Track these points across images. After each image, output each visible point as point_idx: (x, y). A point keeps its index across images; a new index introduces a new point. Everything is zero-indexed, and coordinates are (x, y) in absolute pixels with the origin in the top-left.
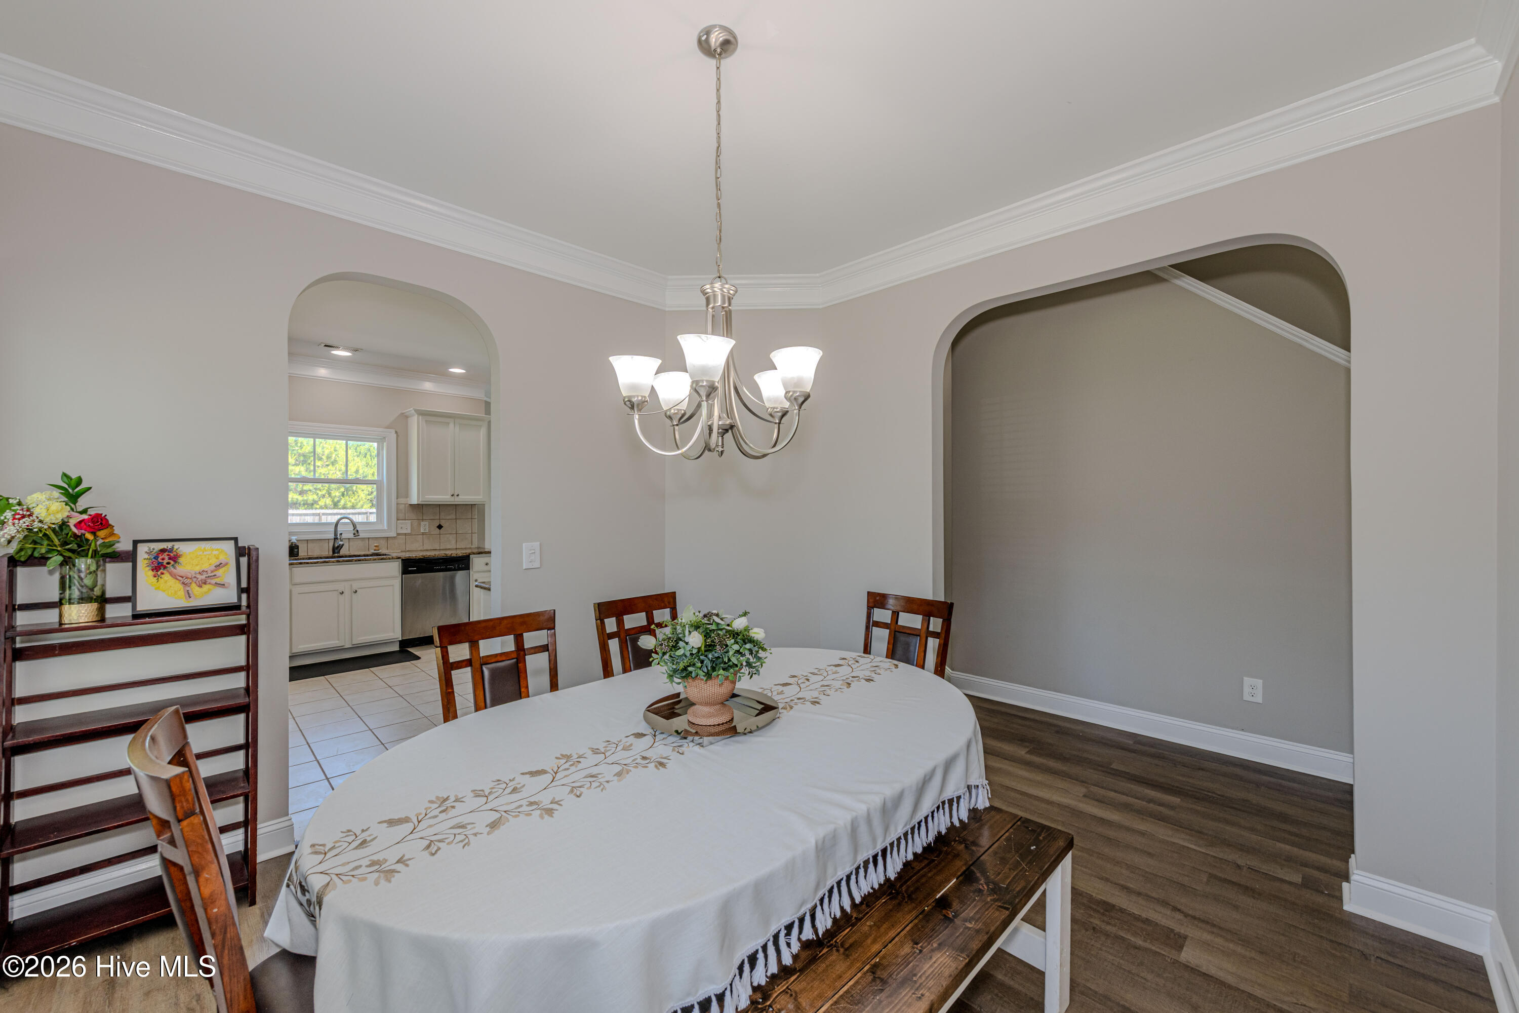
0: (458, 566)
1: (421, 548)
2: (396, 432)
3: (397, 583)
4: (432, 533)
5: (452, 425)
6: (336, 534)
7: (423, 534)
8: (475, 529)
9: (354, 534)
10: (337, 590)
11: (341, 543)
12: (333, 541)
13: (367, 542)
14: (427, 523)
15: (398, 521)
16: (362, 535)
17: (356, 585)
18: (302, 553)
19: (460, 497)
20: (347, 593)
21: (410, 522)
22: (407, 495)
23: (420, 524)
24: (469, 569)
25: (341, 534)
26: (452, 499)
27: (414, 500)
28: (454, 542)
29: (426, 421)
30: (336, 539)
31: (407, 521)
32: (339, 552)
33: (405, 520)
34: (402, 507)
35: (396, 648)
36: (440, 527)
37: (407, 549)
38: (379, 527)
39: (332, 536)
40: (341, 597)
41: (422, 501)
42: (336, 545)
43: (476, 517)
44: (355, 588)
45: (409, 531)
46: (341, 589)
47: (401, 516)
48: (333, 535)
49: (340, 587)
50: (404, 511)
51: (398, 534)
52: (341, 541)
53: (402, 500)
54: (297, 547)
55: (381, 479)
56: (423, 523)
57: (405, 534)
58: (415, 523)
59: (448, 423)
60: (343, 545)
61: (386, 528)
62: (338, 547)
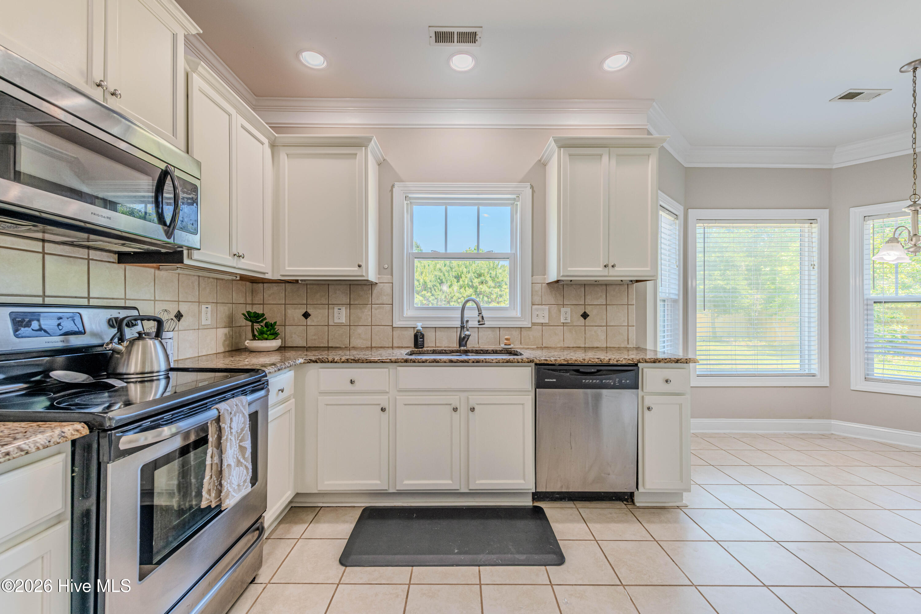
0: (620, 382)
1: (561, 344)
2: (532, 187)
3: (529, 400)
4: (575, 324)
5: (605, 159)
6: (462, 322)
7: (564, 325)
8: (633, 321)
9: (479, 322)
10: (450, 404)
11: (467, 333)
12: (460, 329)
13: (498, 333)
14: (568, 309)
15: (534, 307)
16: (488, 324)
17: (474, 400)
18: (430, 343)
19: (616, 269)
20: (463, 410)
21: (547, 307)
22: (544, 271)
23: (560, 311)
24: (637, 388)
25: (467, 321)
26: (605, 272)
27: (553, 276)
28: (603, 337)
29: (570, 155)
30: (462, 327)
31: (543, 307)
32: (465, 345)
33: (542, 305)
34: (538, 287)
35: (528, 502)
36: (585, 316)
37: (544, 345)
38: (512, 314)
39: (458, 324)
40: (455, 415)
41: (563, 276)
42: (463, 336)
43: (634, 302)
44: (472, 403)
45: (546, 321)
46: (455, 404)
47: (537, 299)
48: (460, 323)
49: (454, 399)
50: (540, 293)
51: (534, 324)
52: (468, 330)
53: (538, 278)
54: (423, 336)
55: (514, 252)
56: (563, 310)
57: (542, 324)
58: (554, 309)
59: (601, 155)
60: (469, 336)
61: (519, 315)
62: (464, 338)
